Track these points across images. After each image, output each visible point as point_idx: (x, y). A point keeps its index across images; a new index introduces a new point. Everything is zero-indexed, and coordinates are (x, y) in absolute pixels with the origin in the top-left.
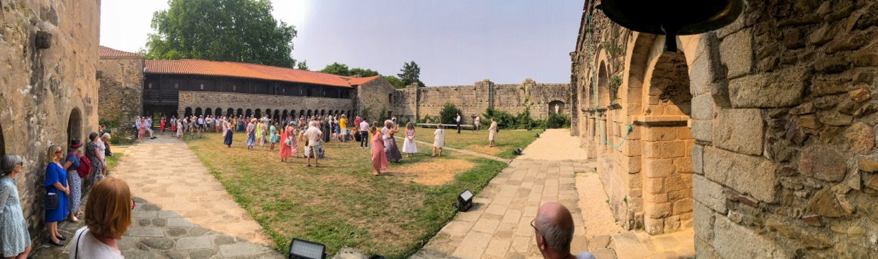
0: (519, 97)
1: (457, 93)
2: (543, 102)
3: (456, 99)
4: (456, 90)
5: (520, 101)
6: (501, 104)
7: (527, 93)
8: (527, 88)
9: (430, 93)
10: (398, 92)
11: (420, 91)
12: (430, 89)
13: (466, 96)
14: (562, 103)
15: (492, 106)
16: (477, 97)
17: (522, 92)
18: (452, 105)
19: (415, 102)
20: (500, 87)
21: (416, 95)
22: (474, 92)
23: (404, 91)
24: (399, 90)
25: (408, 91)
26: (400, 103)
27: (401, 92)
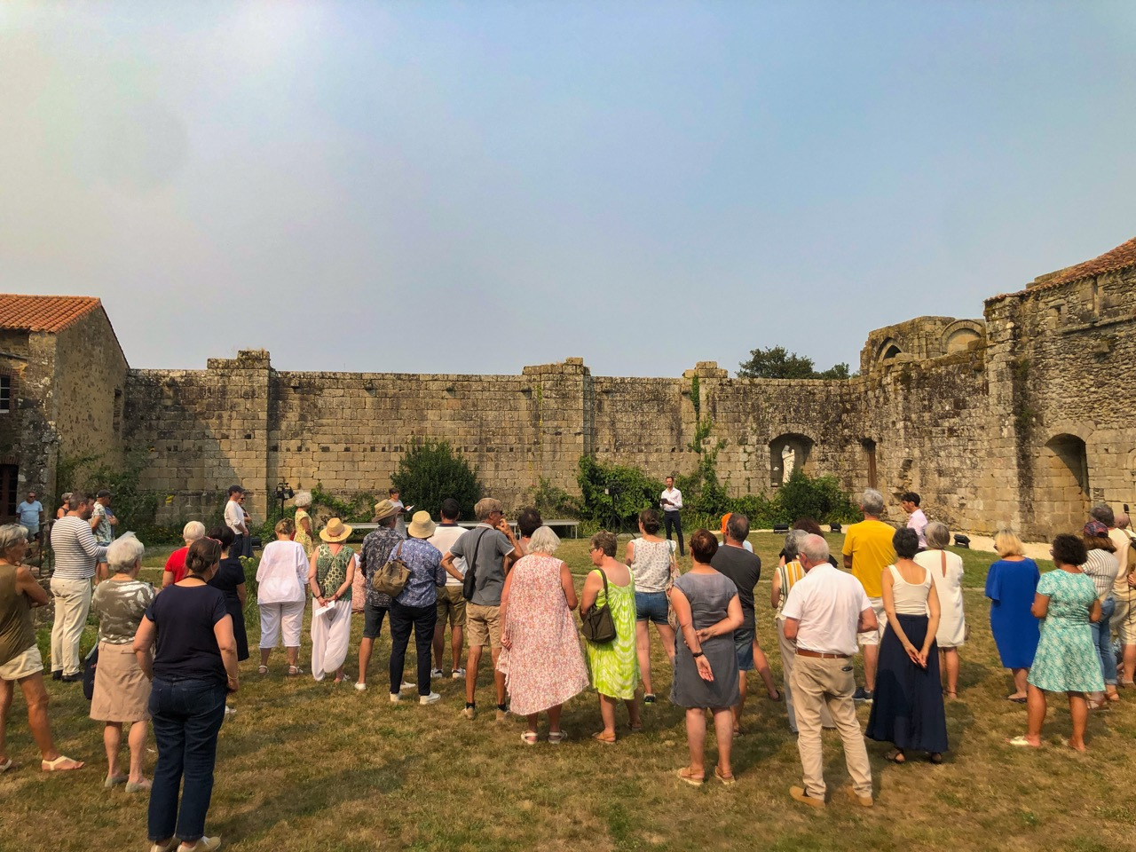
0: (678, 421)
1: (452, 402)
2: (755, 438)
3: (449, 425)
4: (449, 390)
5: (680, 433)
6: (618, 446)
7: (704, 408)
8: (703, 391)
9: (331, 397)
10: (151, 384)
11: (278, 387)
12: (335, 379)
13: (491, 415)
14: (802, 444)
15: (590, 450)
16: (537, 417)
17: (686, 404)
18: (442, 448)
19: (260, 437)
20: (615, 387)
21: (263, 400)
22: (523, 402)
23: (190, 379)
24: (158, 377)
25: (216, 382)
26: (164, 435)
27: (173, 384)
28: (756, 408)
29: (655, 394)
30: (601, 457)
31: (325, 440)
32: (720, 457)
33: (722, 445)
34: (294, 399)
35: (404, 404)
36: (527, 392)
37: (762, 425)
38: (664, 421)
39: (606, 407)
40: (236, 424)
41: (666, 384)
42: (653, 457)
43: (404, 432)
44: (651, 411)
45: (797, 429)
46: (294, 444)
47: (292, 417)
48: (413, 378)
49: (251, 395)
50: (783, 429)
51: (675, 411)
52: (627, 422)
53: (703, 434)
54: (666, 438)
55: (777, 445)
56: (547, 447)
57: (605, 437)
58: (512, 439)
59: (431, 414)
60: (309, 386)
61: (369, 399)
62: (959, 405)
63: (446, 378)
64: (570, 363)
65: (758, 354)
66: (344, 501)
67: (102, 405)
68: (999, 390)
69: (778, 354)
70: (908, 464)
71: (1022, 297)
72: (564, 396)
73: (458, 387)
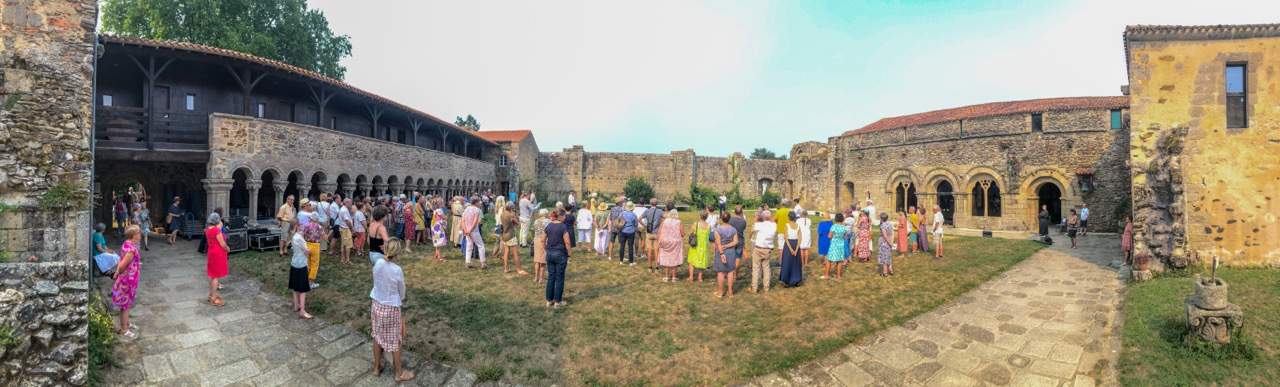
0: (727, 173)
1: (645, 164)
2: (753, 179)
3: (644, 171)
4: (644, 159)
5: (727, 177)
6: (705, 180)
7: (736, 168)
8: (736, 162)
9: (603, 161)
10: (546, 157)
11: (586, 157)
12: (604, 155)
13: (658, 168)
14: (769, 181)
15: (695, 181)
16: (675, 169)
17: (730, 167)
18: (641, 179)
19: (580, 173)
20: (704, 160)
21: (581, 162)
22: (671, 164)
23: (558, 155)
24: (548, 154)
25: (565, 156)
26: (550, 173)
27: (552, 157)
28: (754, 169)
29: (719, 163)
30: (699, 184)
31: (601, 175)
32: (741, 185)
33: (742, 181)
34: (591, 161)
35: (628, 163)
36: (672, 160)
37: (756, 175)
38: (722, 172)
39: (701, 166)
40: (572, 169)
41: (723, 159)
42: (717, 185)
43: (628, 173)
44: (717, 168)
45: (767, 176)
46: (591, 176)
47: (590, 167)
48: (631, 154)
49: (577, 160)
50: (763, 176)
51: (726, 169)
52: (708, 172)
53: (735, 177)
54: (721, 178)
55: (761, 181)
56: (679, 180)
57: (700, 177)
58: (666, 177)
59: (637, 167)
60: (596, 157)
61: (616, 162)
62: (819, 170)
63: (643, 155)
64: (689, 150)
65: (757, 150)
66: (608, 196)
67: (531, 164)
68: (831, 166)
69: (764, 150)
70: (803, 189)
71: (839, 138)
72: (686, 162)
73: (647, 158)
